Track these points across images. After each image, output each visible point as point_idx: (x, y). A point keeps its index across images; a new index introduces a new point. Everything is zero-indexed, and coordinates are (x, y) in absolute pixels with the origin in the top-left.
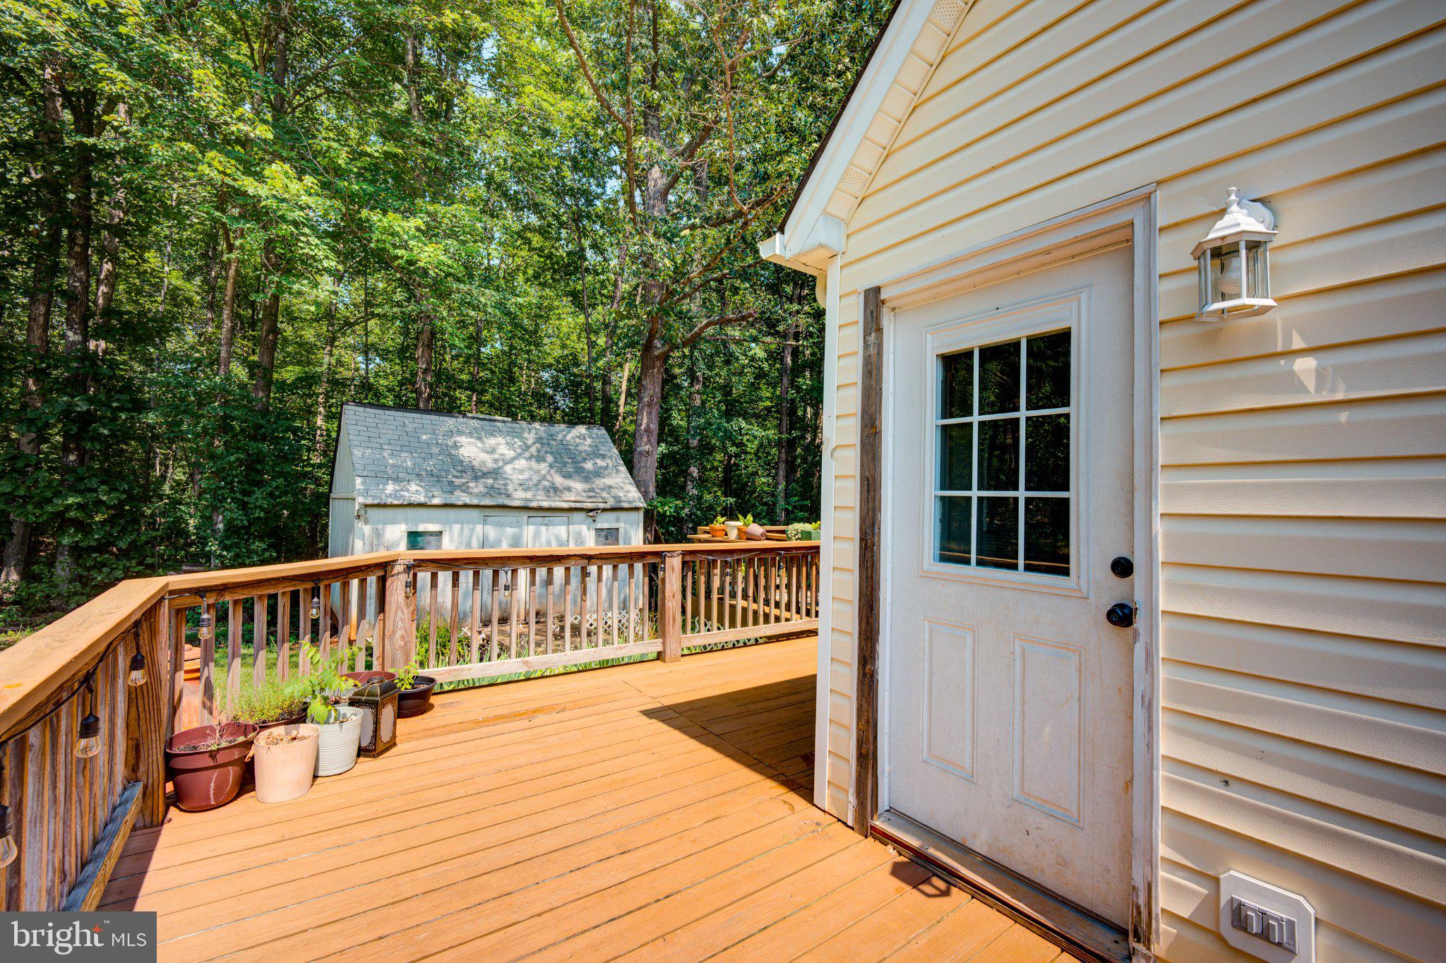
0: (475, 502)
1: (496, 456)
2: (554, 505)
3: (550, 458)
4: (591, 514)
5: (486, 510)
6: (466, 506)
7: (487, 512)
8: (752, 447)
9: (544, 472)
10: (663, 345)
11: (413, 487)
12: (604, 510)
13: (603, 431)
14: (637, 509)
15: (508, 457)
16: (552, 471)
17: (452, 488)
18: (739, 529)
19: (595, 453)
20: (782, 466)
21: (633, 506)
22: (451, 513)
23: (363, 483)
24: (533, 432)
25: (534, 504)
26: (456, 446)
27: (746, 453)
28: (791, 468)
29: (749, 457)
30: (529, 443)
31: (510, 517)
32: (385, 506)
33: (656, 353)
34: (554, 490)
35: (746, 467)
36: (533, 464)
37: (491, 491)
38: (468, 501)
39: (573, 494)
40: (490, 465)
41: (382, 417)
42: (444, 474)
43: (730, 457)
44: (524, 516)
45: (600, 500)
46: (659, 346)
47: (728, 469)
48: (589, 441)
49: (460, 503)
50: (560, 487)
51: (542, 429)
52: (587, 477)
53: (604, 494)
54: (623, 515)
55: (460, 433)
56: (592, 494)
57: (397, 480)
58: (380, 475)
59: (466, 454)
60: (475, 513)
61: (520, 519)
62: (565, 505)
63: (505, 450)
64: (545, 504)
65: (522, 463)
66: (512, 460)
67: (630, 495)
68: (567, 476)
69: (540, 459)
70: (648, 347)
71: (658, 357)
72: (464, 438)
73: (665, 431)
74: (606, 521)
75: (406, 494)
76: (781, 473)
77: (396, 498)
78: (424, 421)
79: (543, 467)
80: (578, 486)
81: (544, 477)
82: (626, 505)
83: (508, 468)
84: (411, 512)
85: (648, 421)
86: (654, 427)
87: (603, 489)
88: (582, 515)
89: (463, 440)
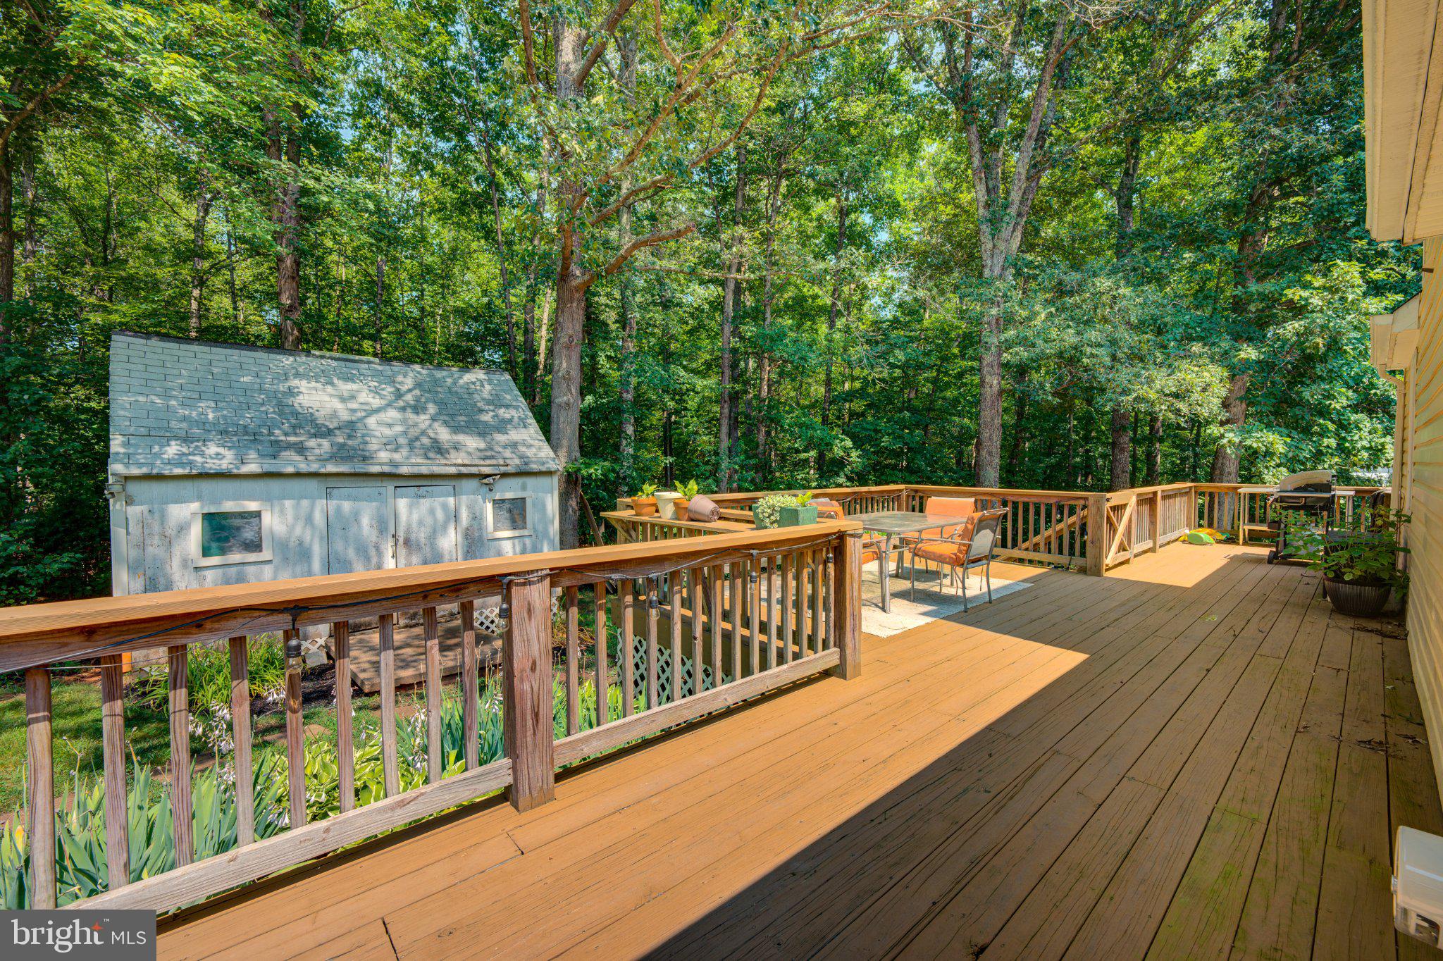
0: (314, 467)
1: (354, 405)
2: (437, 470)
3: (432, 408)
4: (485, 481)
5: (330, 479)
6: (298, 475)
7: (332, 482)
8: (692, 403)
9: (423, 426)
10: (583, 275)
11: (212, 449)
12: (504, 475)
13: (507, 376)
14: (549, 473)
15: (374, 406)
16: (436, 425)
17: (277, 448)
18: (676, 504)
19: (496, 402)
20: (725, 422)
21: (543, 469)
22: (275, 486)
23: (127, 444)
24: (409, 377)
25: (404, 470)
26: (291, 392)
27: (685, 409)
28: (734, 424)
29: (689, 414)
30: (404, 388)
31: (369, 489)
32: (160, 477)
33: (575, 283)
34: (438, 449)
35: (687, 426)
36: (410, 415)
37: (340, 453)
38: (303, 468)
39: (463, 454)
40: (345, 416)
41: (175, 352)
42: (265, 431)
43: (670, 415)
44: (389, 487)
45: (501, 462)
46: (578, 273)
47: (668, 426)
48: (488, 387)
49: (290, 470)
50: (446, 446)
51: (424, 372)
52: (483, 431)
53: (508, 454)
54: (530, 481)
55: (297, 375)
56: (489, 454)
57: (186, 439)
58: (158, 432)
59: (306, 403)
60: (312, 484)
61: (383, 490)
62: (453, 470)
63: (366, 397)
64: (424, 470)
65: (392, 414)
66: (378, 410)
67: (542, 455)
68: (456, 430)
69: (418, 409)
70: (564, 276)
71: (577, 289)
72: (304, 383)
73: (591, 379)
74: (509, 490)
75: (198, 459)
76: (725, 429)
77: (181, 464)
78: (243, 360)
79: (423, 420)
80: (472, 443)
81: (423, 433)
82: (535, 467)
83: (371, 421)
84: (206, 486)
85: (568, 365)
86: (575, 373)
87: (505, 447)
88: (474, 483)
89: (303, 385)
